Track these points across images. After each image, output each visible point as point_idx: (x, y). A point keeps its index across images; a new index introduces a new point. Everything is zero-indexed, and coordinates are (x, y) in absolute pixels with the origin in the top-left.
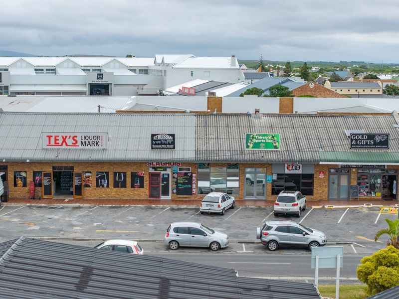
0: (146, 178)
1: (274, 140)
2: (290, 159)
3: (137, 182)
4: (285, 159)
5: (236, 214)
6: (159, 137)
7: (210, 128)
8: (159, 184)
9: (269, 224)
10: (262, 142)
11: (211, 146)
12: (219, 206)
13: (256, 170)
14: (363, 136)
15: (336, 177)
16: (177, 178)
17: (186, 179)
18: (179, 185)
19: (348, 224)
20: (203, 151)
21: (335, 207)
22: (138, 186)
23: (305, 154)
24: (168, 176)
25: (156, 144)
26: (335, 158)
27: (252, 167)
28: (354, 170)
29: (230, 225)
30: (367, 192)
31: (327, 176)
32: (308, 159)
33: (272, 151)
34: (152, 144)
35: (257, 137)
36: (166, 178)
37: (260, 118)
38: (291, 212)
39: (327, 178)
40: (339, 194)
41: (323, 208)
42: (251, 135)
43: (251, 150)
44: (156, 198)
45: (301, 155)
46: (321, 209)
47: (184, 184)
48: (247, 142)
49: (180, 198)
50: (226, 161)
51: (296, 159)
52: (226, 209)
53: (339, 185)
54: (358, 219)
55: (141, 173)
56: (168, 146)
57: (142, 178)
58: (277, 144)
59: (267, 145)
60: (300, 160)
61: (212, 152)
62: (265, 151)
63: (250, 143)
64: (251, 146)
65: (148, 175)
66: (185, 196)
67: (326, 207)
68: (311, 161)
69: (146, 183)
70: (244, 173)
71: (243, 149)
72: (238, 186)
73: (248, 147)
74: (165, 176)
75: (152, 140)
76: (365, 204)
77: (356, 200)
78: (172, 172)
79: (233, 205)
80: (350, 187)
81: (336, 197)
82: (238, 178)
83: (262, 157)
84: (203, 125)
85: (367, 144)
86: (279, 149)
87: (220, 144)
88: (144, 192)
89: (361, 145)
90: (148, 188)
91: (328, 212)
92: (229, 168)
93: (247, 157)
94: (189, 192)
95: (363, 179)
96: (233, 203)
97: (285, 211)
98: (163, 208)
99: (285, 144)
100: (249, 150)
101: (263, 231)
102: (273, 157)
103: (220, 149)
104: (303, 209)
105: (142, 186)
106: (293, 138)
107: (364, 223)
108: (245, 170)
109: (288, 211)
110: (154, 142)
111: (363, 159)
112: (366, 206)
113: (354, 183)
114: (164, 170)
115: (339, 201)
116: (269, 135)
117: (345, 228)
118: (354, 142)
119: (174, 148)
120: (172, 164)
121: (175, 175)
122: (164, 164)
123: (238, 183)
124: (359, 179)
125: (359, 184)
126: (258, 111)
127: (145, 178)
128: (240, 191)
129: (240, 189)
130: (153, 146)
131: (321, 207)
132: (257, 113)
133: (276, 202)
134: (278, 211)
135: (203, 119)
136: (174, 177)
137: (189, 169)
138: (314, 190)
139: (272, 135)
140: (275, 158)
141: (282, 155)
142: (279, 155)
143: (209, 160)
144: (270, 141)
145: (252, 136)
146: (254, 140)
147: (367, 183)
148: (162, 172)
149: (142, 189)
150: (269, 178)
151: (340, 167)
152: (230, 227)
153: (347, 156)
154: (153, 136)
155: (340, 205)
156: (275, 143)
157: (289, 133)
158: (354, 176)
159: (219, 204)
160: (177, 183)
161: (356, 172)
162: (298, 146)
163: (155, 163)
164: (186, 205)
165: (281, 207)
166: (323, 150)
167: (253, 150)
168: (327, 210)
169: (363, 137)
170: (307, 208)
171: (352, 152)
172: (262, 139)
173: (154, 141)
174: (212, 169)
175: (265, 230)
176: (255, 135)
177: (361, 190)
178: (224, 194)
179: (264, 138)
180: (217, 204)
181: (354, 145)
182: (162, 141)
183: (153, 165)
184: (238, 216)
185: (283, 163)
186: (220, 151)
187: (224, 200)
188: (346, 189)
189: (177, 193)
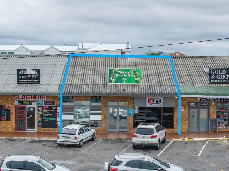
0: (13, 111)
1: (136, 75)
2: (151, 93)
3: (4, 115)
4: (146, 92)
5: (94, 146)
6: (25, 72)
7: (78, 66)
8: (25, 117)
9: (118, 158)
10: (124, 77)
11: (76, 81)
12: (76, 138)
13: (118, 104)
14: (221, 70)
15: (196, 110)
16: (42, 112)
17: (51, 112)
18: (44, 118)
19: (209, 157)
20: (67, 86)
21: (195, 139)
22: (5, 119)
23: (166, 88)
24: (34, 110)
25: (22, 79)
26: (195, 91)
27: (115, 101)
28: (213, 104)
29: (84, 158)
30: (226, 125)
31: (187, 110)
32: (169, 93)
33: (134, 85)
34: (18, 78)
35: (119, 71)
36: (32, 111)
37: (126, 59)
38: (149, 144)
39: (187, 111)
40: (198, 127)
41: (183, 140)
42: (113, 69)
43: (114, 85)
44: (23, 130)
45: (161, 89)
46: (181, 141)
47: (49, 117)
48: (110, 77)
49: (45, 130)
50: (87, 94)
51: (156, 92)
52: (84, 141)
53: (198, 118)
54: (220, 151)
55: (8, 106)
56: (33, 80)
57: (8, 112)
58: (139, 78)
59: (129, 80)
60: (161, 93)
61: (75, 86)
62: (127, 85)
63: (113, 78)
64: (114, 80)
65: (14, 108)
66: (50, 129)
67: (186, 139)
68: (171, 94)
69: (13, 116)
70: (107, 107)
71: (106, 84)
72: (101, 119)
73: (110, 81)
74: (30, 110)
75: (18, 74)
76: (224, 136)
77: (215, 133)
78: (37, 105)
79: (93, 137)
80: (209, 120)
81: (196, 130)
82: (101, 112)
83: (124, 90)
84: (72, 64)
85: (225, 79)
86: (141, 84)
87: (85, 79)
88: (11, 125)
89: (220, 79)
90: (14, 121)
91: (188, 144)
92: (91, 102)
93: (109, 91)
94: (54, 124)
95: (222, 113)
96: (93, 135)
97: (143, 143)
98: (24, 140)
99: (147, 79)
100: (111, 85)
101: (111, 166)
102: (134, 90)
103: (83, 84)
104: (163, 141)
105: (8, 119)
106: (155, 74)
107: (226, 155)
108: (107, 104)
109: (147, 143)
110: (20, 77)
111: (222, 92)
112: (226, 138)
113: (214, 116)
114: (29, 104)
115: (199, 133)
116: (131, 70)
117: (206, 161)
118: (213, 77)
119: (39, 82)
120: (37, 98)
121: (40, 109)
122: (30, 97)
123: (101, 116)
124: (218, 112)
125: (218, 117)
126: (124, 52)
127: (11, 111)
128: (103, 124)
129: (103, 122)
130: (19, 80)
131: (181, 139)
132: (123, 54)
133: (135, 134)
134: (136, 143)
135: (73, 59)
136: (39, 110)
137: (53, 103)
138: (175, 123)
139: (134, 70)
140: (136, 91)
141: (143, 88)
142: (140, 89)
143: (71, 94)
144: (132, 76)
145: (114, 71)
146: (117, 75)
147: (226, 117)
148: (28, 106)
149: (8, 122)
150: (131, 111)
151: (199, 101)
152: (84, 160)
153: (206, 89)
154: (19, 70)
155: (200, 137)
156: (137, 77)
157: (152, 71)
158: (213, 110)
159: (76, 136)
160: (42, 116)
161: (215, 106)
162: (160, 81)
163: (20, 97)
164: (48, 137)
165: (139, 139)
166: (184, 85)
167: (116, 85)
168: (187, 142)
169: (221, 72)
170: (167, 140)
171: (212, 86)
172: (124, 74)
173: (21, 75)
174: (76, 103)
175: (114, 165)
176: (117, 69)
177: (220, 123)
178: (82, 126)
179: (126, 73)
180: (74, 136)
181: (213, 79)
182: (28, 76)
183: (18, 98)
184: (96, 148)
185: (144, 96)
186: (83, 86)
187: (82, 131)
188: (206, 122)
189: (43, 126)
